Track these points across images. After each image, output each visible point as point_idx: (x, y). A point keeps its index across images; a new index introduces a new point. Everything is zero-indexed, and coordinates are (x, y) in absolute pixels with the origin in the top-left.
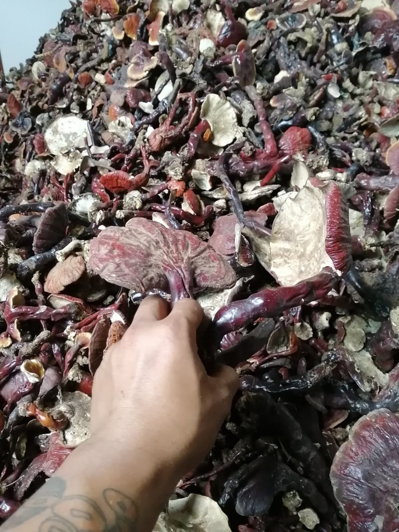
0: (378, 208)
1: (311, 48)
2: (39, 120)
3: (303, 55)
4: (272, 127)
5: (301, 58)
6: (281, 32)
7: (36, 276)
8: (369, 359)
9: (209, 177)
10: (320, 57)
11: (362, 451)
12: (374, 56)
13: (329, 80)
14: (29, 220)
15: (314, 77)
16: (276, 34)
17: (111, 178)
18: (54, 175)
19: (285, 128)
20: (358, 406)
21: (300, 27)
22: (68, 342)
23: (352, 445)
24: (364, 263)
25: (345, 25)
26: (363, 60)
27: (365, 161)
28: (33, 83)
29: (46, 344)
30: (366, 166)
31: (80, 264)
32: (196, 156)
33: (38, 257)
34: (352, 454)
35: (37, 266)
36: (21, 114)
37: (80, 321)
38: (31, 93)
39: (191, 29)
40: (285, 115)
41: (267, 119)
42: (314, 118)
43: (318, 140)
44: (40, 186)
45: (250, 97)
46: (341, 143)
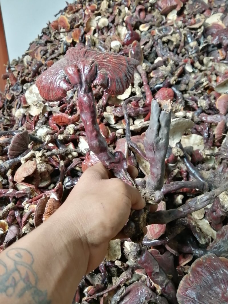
0: (213, 133)
1: (176, 45)
2: (25, 86)
3: (172, 49)
4: (151, 88)
5: (170, 50)
6: (159, 36)
7: (9, 172)
8: (207, 224)
9: (113, 116)
10: (181, 50)
11: (196, 280)
12: (213, 49)
13: (186, 62)
14: (9, 141)
15: (178, 61)
16: (156, 38)
17: (58, 117)
18: (28, 116)
19: (159, 89)
20: (197, 252)
21: (170, 33)
22: (25, 210)
23: (190, 277)
24: (204, 165)
25: (195, 32)
26: (206, 51)
27: (205, 106)
28: (24, 67)
29: (12, 211)
30: (206, 109)
31: (34, 165)
32: (107, 105)
33: (10, 161)
34: (190, 282)
35: (10, 166)
36: (16, 84)
37: (32, 198)
38: (22, 73)
39: (108, 36)
40: (159, 81)
41: (148, 84)
42: (174, 82)
43: (178, 95)
44: (23, 122)
45: (139, 71)
46: (192, 97)
